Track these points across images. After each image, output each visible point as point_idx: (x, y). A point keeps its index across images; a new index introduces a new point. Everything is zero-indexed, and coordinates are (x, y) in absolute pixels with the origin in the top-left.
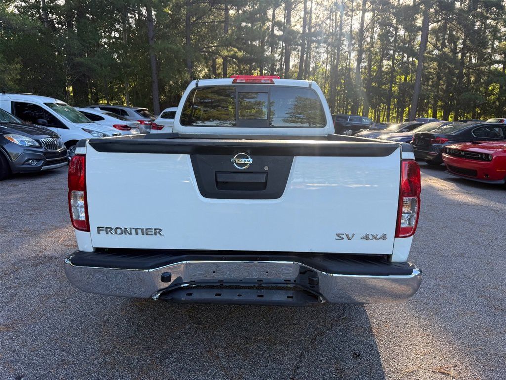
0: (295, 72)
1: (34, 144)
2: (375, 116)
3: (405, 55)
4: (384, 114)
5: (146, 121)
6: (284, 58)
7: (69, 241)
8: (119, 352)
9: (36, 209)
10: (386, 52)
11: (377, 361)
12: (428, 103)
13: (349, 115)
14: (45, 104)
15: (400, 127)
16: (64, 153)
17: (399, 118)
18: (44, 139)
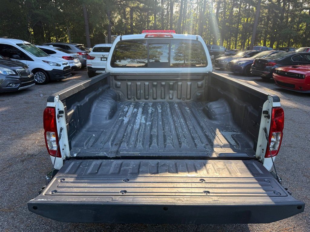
0: (177, 16)
1: (12, 73)
2: (227, 45)
3: (248, 4)
4: (233, 44)
5: (83, 53)
6: (169, 7)
7: (42, 142)
8: (83, 225)
9: (18, 119)
10: (235, 2)
11: (246, 225)
12: (261, 36)
13: (212, 45)
14: (17, 44)
15: (244, 54)
16: (32, 78)
17: (243, 46)
18: (19, 69)
